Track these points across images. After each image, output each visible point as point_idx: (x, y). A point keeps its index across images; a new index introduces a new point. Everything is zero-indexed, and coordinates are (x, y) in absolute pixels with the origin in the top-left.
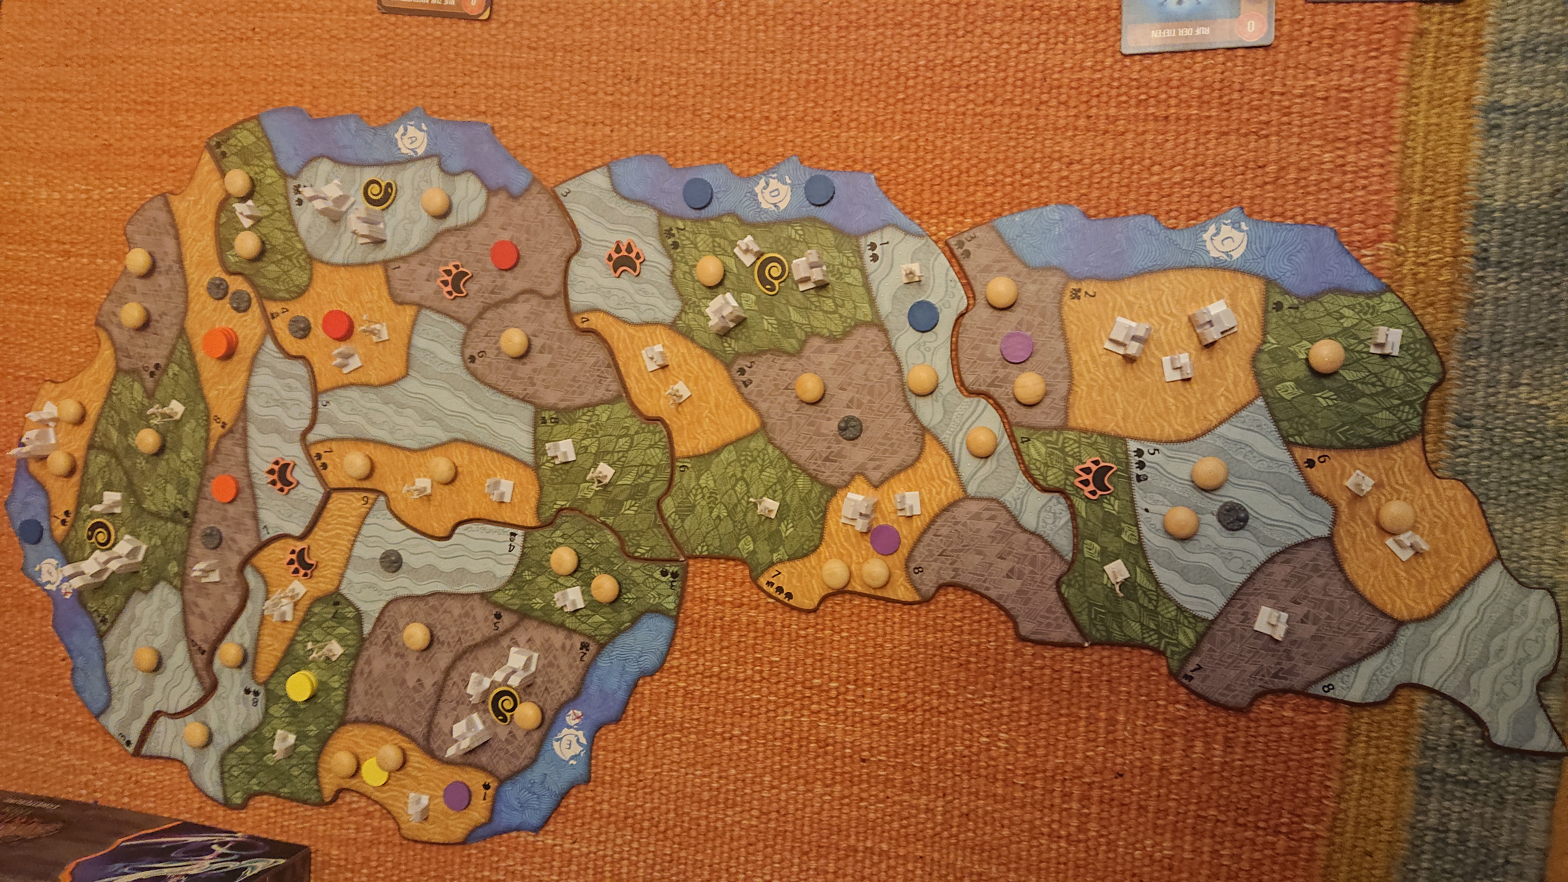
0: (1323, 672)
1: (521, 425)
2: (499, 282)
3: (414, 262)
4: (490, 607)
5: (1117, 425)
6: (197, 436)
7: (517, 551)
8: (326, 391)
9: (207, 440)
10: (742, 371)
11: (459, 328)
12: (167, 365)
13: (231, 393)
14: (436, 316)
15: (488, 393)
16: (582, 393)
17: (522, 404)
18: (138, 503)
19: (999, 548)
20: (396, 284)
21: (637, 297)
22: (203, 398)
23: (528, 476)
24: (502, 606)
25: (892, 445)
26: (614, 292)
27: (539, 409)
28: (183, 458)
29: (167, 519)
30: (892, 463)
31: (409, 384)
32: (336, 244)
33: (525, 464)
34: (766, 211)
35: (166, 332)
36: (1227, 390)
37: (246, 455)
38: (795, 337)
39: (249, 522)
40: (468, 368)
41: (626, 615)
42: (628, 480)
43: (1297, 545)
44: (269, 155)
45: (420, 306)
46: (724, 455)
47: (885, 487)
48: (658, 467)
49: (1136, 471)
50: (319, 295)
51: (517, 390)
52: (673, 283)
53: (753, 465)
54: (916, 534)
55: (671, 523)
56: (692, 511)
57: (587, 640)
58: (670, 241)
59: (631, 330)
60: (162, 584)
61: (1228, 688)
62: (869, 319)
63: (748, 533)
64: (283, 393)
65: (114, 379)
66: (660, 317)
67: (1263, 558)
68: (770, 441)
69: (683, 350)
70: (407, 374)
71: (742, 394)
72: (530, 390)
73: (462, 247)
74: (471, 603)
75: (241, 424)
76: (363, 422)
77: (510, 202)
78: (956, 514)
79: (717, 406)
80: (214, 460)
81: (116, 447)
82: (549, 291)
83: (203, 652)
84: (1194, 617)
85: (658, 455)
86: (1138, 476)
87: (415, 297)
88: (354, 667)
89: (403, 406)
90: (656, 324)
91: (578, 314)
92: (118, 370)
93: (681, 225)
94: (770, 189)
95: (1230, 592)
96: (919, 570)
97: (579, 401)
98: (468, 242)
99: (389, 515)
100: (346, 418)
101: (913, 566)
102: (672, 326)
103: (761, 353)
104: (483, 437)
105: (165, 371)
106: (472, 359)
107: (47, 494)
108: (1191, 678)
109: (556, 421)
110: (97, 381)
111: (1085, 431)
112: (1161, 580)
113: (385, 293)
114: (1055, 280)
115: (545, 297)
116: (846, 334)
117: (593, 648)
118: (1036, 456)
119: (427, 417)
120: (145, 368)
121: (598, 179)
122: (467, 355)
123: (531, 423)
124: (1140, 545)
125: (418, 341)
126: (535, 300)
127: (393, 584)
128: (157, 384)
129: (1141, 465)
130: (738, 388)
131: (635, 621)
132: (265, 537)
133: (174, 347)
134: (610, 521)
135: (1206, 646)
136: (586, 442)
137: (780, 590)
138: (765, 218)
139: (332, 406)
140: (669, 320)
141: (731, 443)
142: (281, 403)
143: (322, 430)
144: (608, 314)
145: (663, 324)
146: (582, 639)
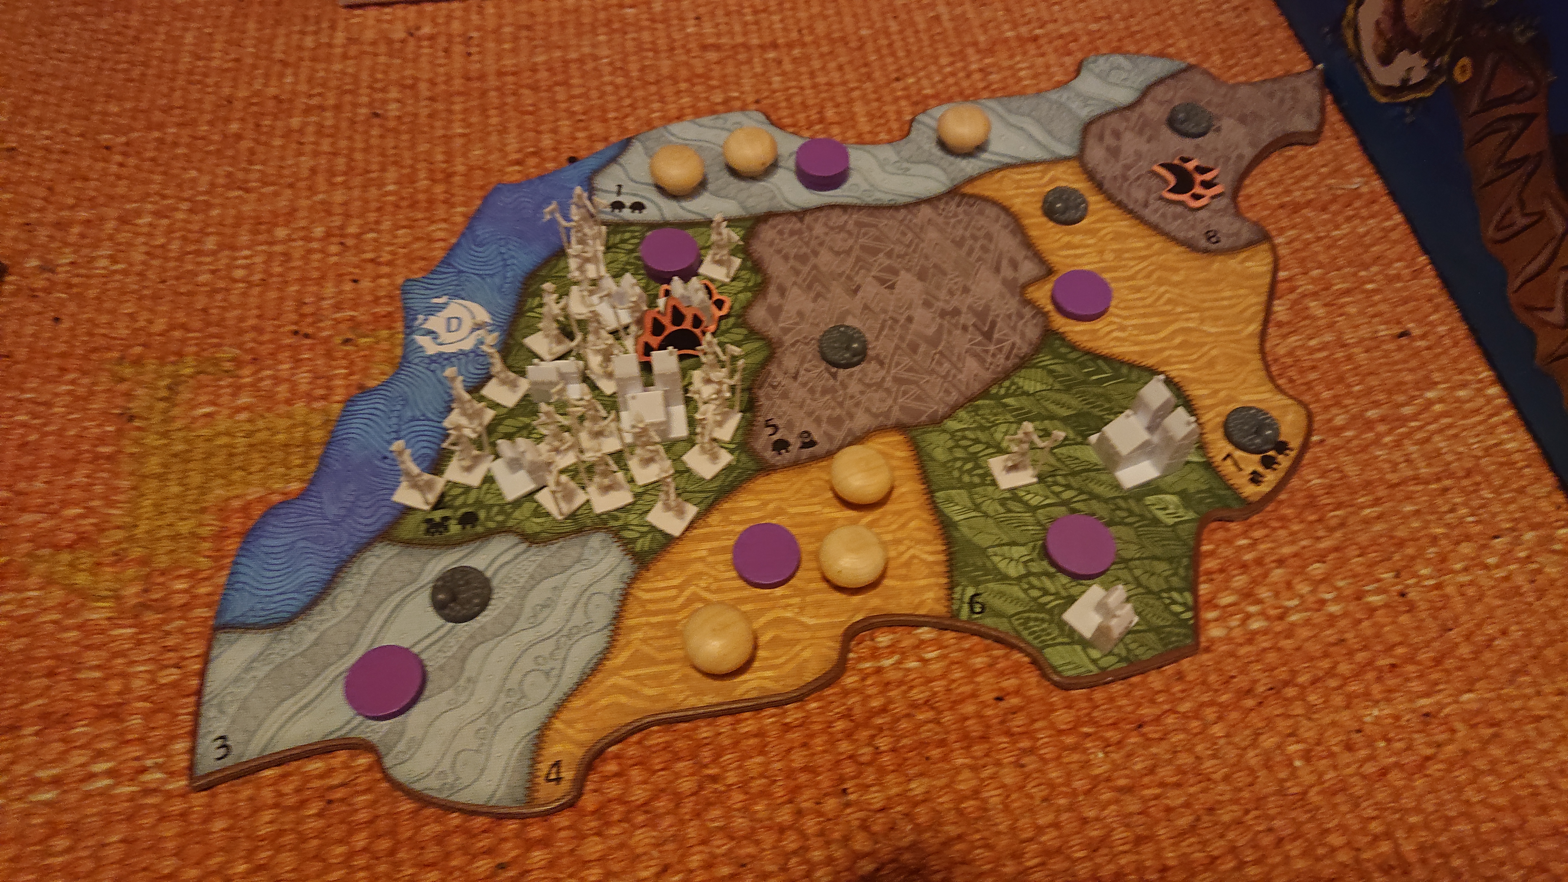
10: (781, 445)
25: (975, 238)
26: (512, 683)
30: (1006, 242)
46: (955, 513)
52: (547, 542)
58: (454, 528)
59: (620, 658)
62: (741, 232)
66: (612, 584)
68: (936, 422)
69: (702, 553)
71: (830, 453)
90: (625, 596)
94: (440, 331)
102: (643, 562)
130: (815, 459)
141: (931, 494)
144: (560, 706)
145: (633, 580)
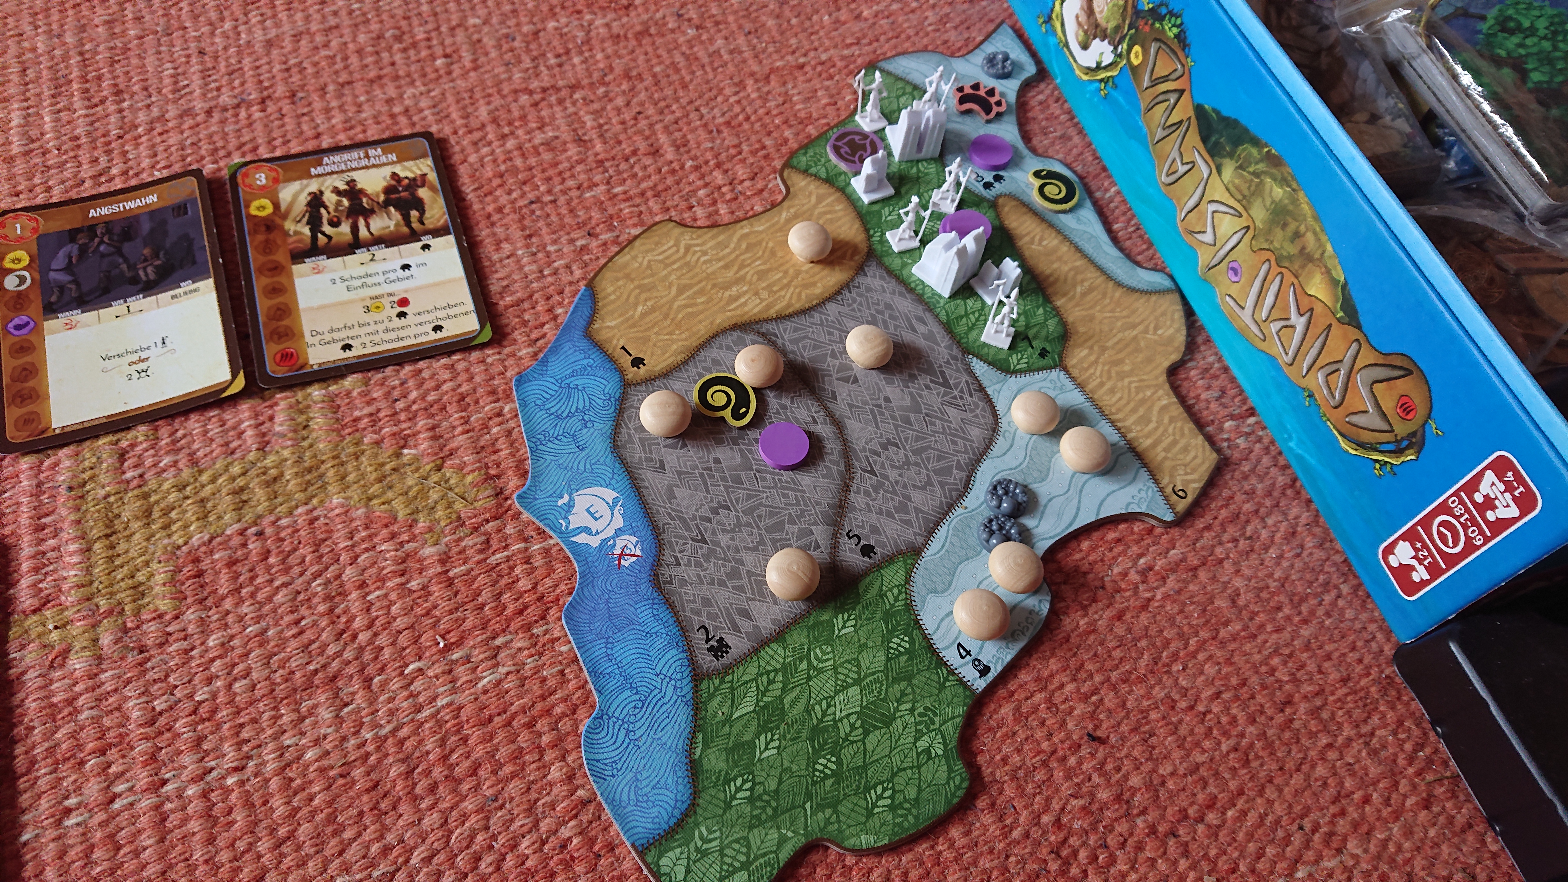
146: (734, 653)
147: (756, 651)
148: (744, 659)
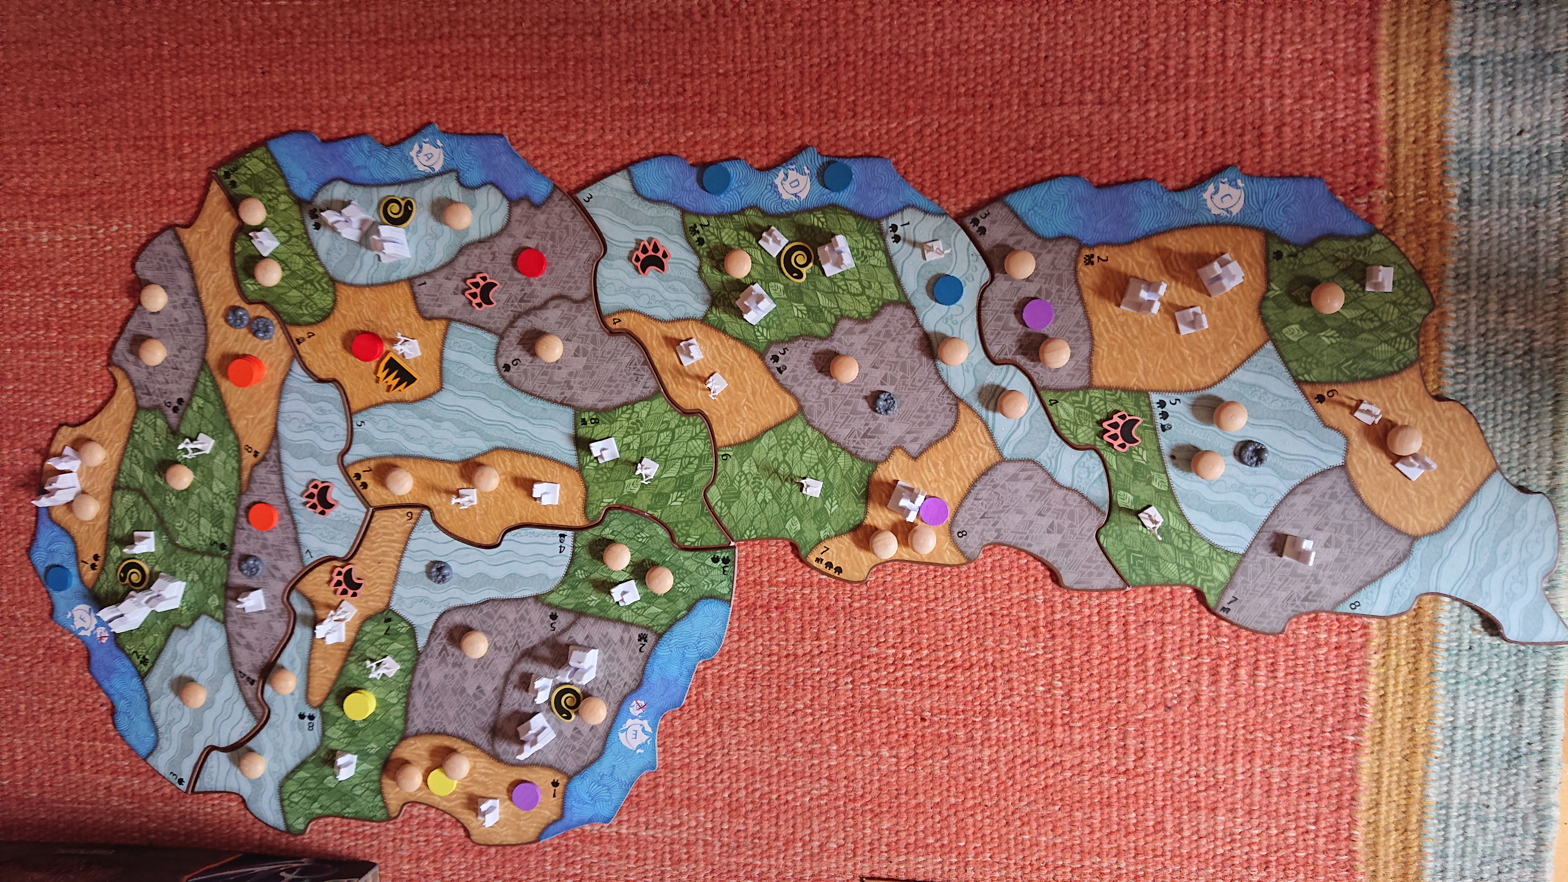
0: (1348, 591)
1: (560, 428)
2: (528, 290)
3: (440, 277)
4: (546, 609)
5: (1139, 379)
6: (229, 467)
7: (568, 552)
8: (360, 411)
9: (240, 470)
10: (775, 359)
11: (491, 339)
12: (190, 399)
13: (261, 421)
14: (467, 329)
15: (526, 400)
16: (619, 392)
17: (561, 408)
18: (172, 541)
19: (1038, 505)
20: (423, 300)
21: (667, 295)
22: (232, 429)
23: (572, 477)
24: (556, 607)
25: (928, 417)
26: (643, 291)
27: (578, 410)
28: (216, 490)
29: (203, 554)
30: (929, 434)
31: (444, 398)
32: (358, 263)
33: (569, 466)
34: (788, 202)
35: (186, 367)
36: (1238, 337)
37: (282, 481)
38: (826, 321)
39: (291, 548)
40: (503, 377)
41: (682, 604)
42: (672, 472)
43: (1314, 476)
44: (281, 181)
45: (449, 320)
46: (765, 440)
47: (924, 457)
48: (700, 457)
49: (1159, 421)
50: (344, 316)
51: (555, 393)
52: (701, 277)
53: (794, 448)
54: (957, 500)
55: (717, 510)
56: (738, 497)
57: (644, 632)
58: (695, 238)
59: (663, 327)
60: (203, 618)
61: (1263, 615)
62: (895, 298)
63: (794, 513)
64: (315, 416)
65: (135, 417)
66: (691, 312)
67: (1285, 491)
68: (808, 423)
69: (716, 342)
70: (441, 388)
71: (777, 381)
72: (568, 394)
73: (487, 258)
74: (525, 606)
75: (274, 451)
76: (401, 439)
77: (533, 210)
78: (994, 477)
79: (754, 394)
80: (249, 488)
81: (142, 486)
82: (579, 295)
83: (252, 682)
84: (1227, 552)
85: (700, 446)
86: (1163, 427)
87: (444, 311)
88: (411, 681)
89: (439, 420)
90: (688, 319)
91: (609, 315)
92: (138, 408)
93: (704, 221)
94: (790, 179)
95: (1257, 527)
96: (963, 533)
97: (617, 400)
98: (493, 253)
99: (435, 528)
100: (383, 436)
101: (956, 530)
102: (704, 320)
103: (793, 339)
104: (524, 443)
105: (189, 405)
106: (507, 368)
107: (73, 539)
108: (1227, 610)
109: (596, 422)
110: (117, 421)
111: (1110, 389)
112: (1192, 521)
113: (413, 310)
114: (1069, 248)
115: (576, 302)
116: (875, 314)
117: (651, 638)
118: (1065, 417)
119: (465, 429)
120: (168, 404)
121: (619, 182)
122: (502, 364)
123: (571, 425)
124: (1171, 490)
125: (449, 354)
126: (565, 306)
127: (445, 596)
128: (181, 418)
129: (1165, 415)
130: (773, 375)
131: (690, 609)
132: (308, 561)
133: (197, 380)
134: (657, 514)
135: (1239, 579)
136: (627, 440)
137: (829, 565)
138: (787, 209)
139: (368, 425)
140: (700, 314)
141: (771, 428)
142: (314, 427)
143: (359, 450)
144: (639, 313)
145: (694, 319)
146: (640, 631)
147: (632, 624)
148: (638, 626)
